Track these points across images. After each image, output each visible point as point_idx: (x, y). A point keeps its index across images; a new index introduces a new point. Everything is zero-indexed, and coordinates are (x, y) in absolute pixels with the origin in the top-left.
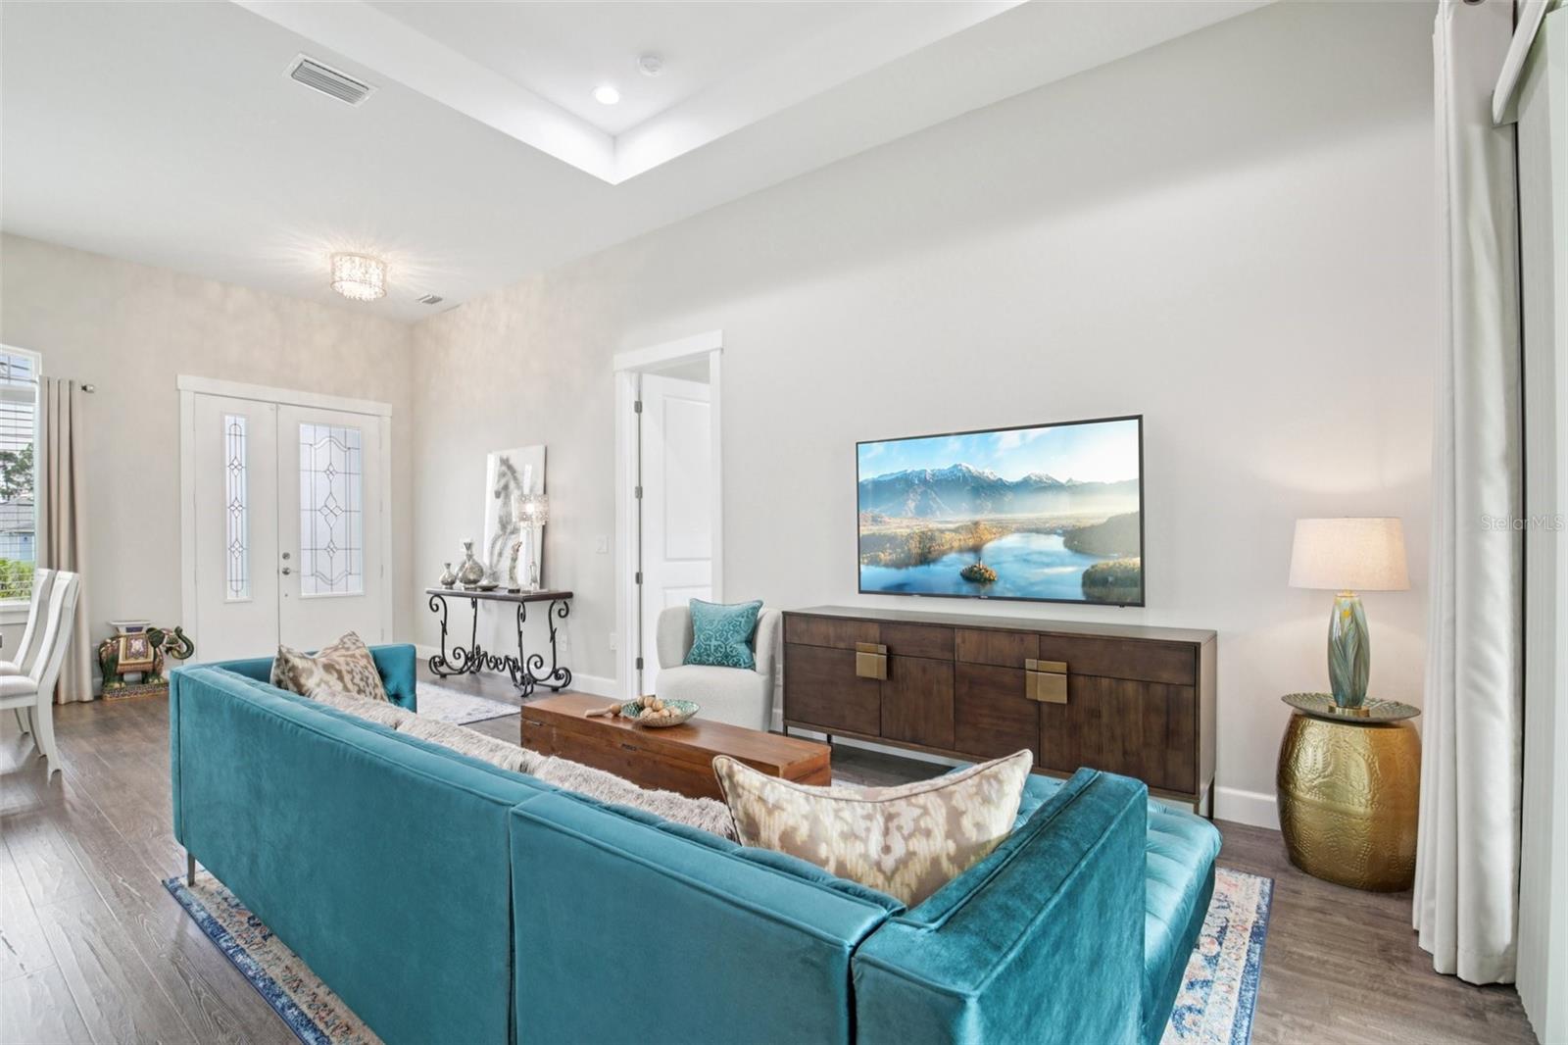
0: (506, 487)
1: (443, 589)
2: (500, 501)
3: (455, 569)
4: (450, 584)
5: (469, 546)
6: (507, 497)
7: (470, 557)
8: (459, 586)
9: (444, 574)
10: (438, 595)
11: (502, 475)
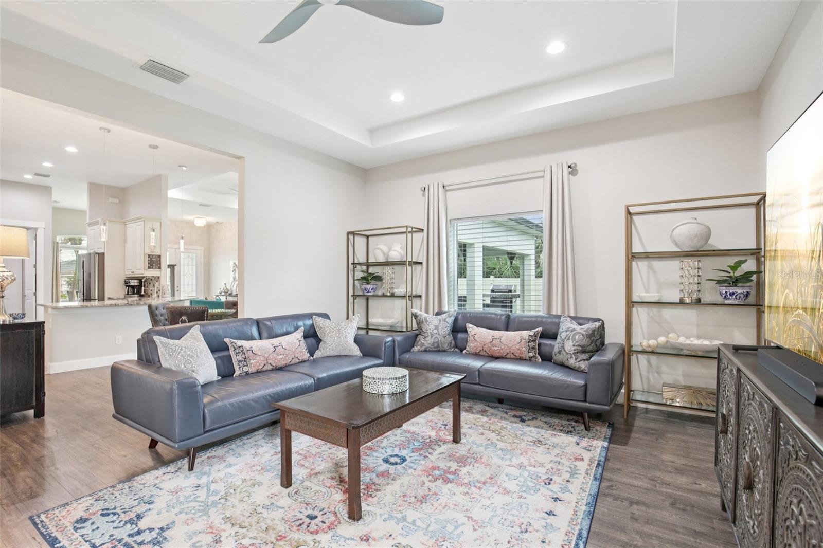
0: (235, 270)
1: (219, 294)
2: (233, 273)
3: (222, 290)
4: (221, 293)
5: (225, 284)
6: (235, 272)
7: (226, 287)
8: (223, 294)
9: (219, 291)
10: (217, 296)
11: (234, 267)
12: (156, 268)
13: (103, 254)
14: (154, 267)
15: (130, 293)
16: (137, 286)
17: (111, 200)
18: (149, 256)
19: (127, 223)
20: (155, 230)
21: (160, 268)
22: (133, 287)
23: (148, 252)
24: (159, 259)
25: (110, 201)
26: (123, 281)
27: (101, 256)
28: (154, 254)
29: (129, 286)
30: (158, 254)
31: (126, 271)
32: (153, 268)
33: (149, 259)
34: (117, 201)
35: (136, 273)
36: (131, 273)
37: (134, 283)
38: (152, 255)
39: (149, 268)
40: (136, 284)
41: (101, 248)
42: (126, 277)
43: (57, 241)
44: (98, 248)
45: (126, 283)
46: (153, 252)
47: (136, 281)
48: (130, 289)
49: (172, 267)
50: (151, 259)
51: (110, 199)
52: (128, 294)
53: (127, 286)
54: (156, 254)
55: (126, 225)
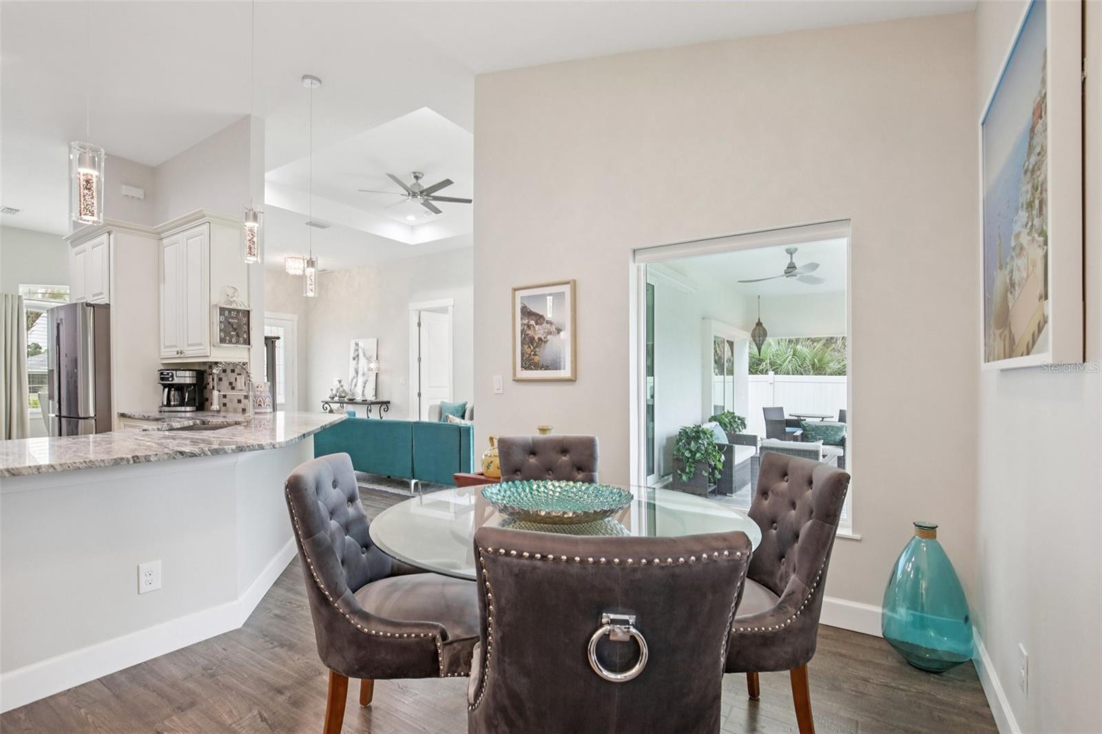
0: (358, 356)
3: (334, 391)
4: (333, 398)
5: (340, 382)
6: (358, 360)
7: (341, 386)
8: (337, 399)
9: (330, 394)
10: (327, 403)
11: (356, 350)
12: (237, 342)
13: (107, 306)
14: (234, 340)
15: (172, 403)
16: (189, 385)
17: (125, 190)
18: (222, 310)
19: (163, 235)
20: (260, 216)
21: (248, 342)
22: (180, 388)
23: (220, 300)
24: (245, 320)
25: (124, 192)
26: (157, 375)
27: (102, 312)
28: (234, 306)
29: (170, 387)
30: (242, 308)
31: (163, 350)
32: (230, 342)
33: (222, 319)
34: (139, 193)
35: (188, 353)
36: (174, 354)
37: (186, 378)
38: (230, 310)
39: (222, 341)
40: (188, 381)
41: (101, 294)
42: (163, 364)
43: (20, 294)
44: (94, 295)
45: (162, 379)
46: (231, 303)
47: (188, 373)
48: (172, 393)
49: (270, 342)
50: (226, 319)
51: (124, 186)
52: (169, 404)
53: (165, 386)
54: (239, 308)
55: (162, 239)
